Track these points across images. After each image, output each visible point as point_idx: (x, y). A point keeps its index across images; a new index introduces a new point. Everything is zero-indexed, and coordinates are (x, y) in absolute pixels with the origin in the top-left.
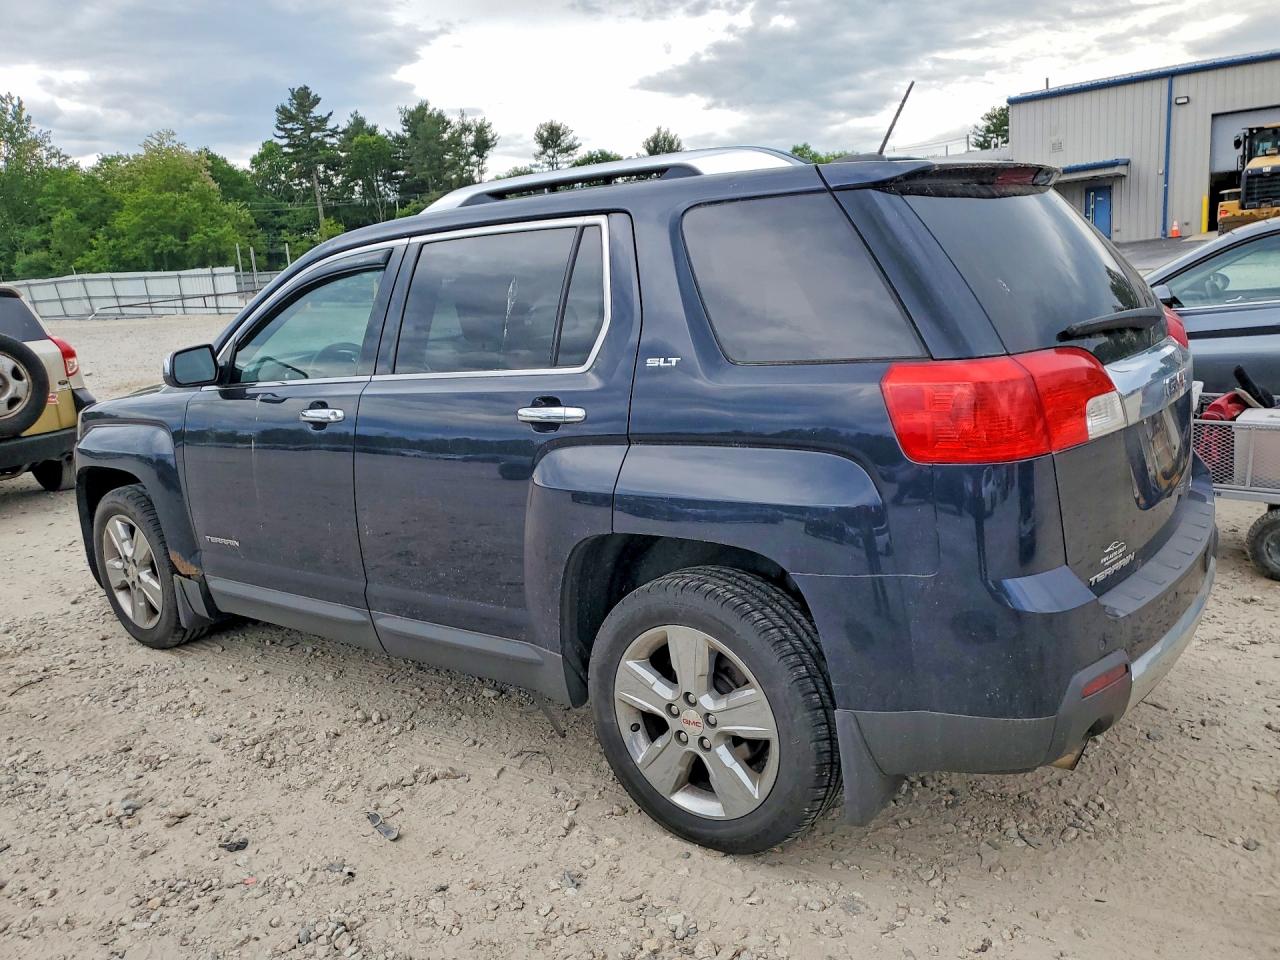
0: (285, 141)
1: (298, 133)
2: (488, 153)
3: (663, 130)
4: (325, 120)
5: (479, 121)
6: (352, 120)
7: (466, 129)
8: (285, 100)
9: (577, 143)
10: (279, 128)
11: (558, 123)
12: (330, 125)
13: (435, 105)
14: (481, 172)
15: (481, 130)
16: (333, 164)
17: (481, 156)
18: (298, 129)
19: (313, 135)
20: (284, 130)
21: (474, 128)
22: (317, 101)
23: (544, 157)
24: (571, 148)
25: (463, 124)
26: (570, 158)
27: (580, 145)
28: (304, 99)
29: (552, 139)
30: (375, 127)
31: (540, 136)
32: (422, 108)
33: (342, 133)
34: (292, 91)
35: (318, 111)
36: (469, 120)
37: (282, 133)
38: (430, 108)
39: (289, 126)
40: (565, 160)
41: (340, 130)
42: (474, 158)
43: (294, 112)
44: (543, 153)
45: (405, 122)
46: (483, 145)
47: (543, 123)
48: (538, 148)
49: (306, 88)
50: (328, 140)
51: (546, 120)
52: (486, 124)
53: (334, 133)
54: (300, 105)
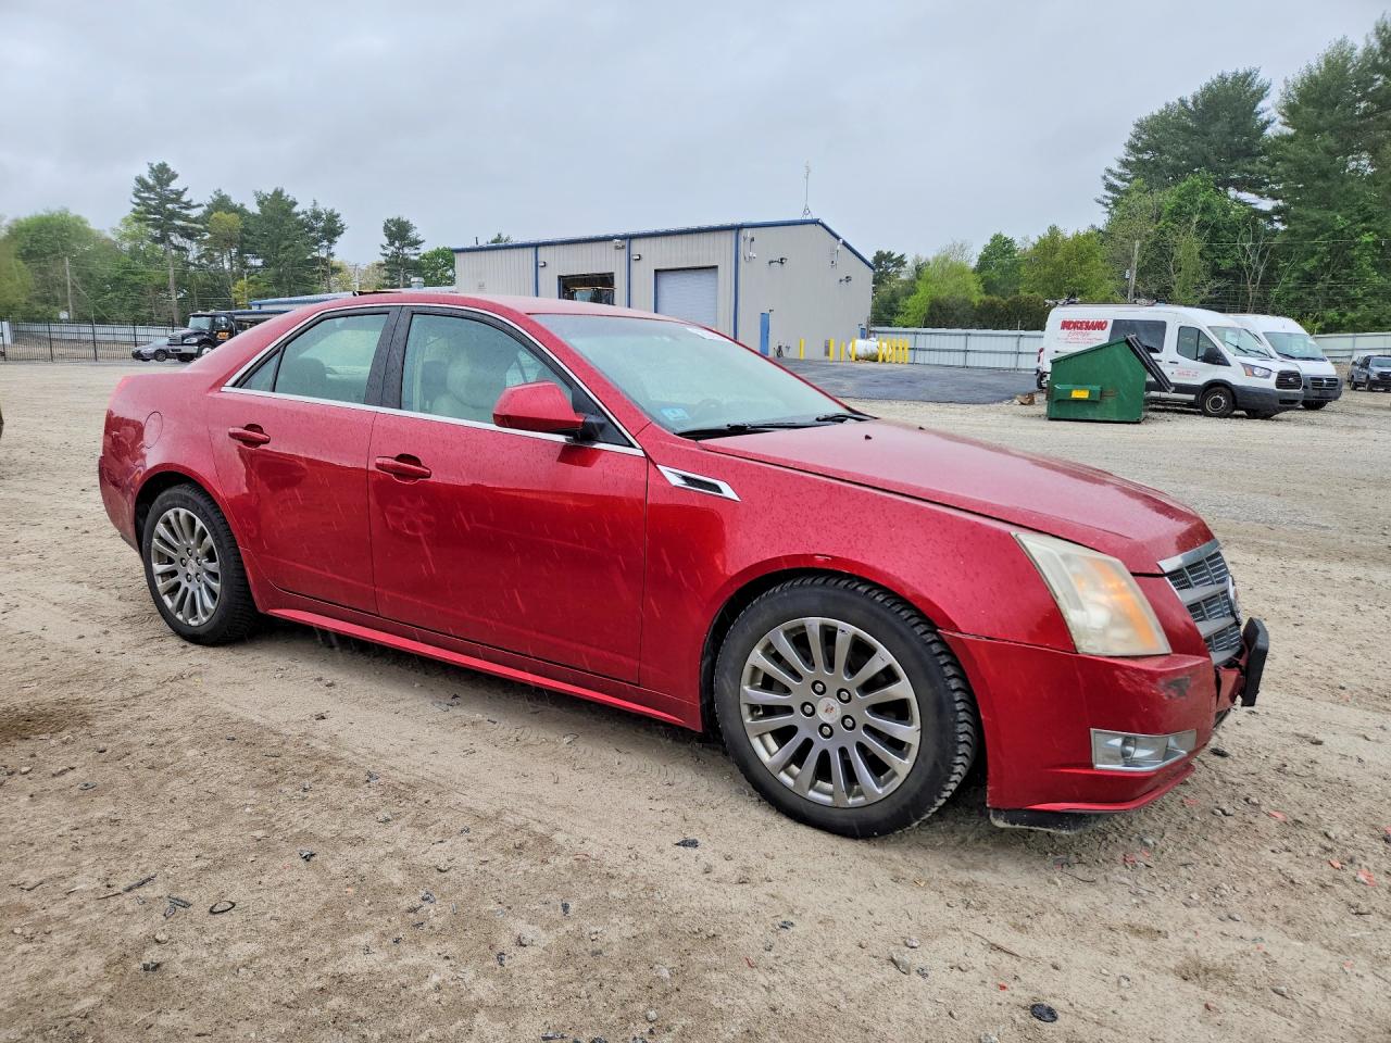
0: (142, 208)
1: (153, 203)
2: (337, 239)
3: (504, 236)
4: (182, 192)
5: (328, 210)
6: (214, 196)
7: (317, 216)
8: (145, 173)
9: (420, 238)
10: (136, 196)
11: (405, 220)
12: (185, 198)
13: (290, 193)
14: (332, 255)
15: (332, 218)
16: (188, 234)
17: (331, 242)
18: (154, 199)
19: (169, 206)
20: (140, 198)
21: (324, 216)
22: (174, 176)
23: (392, 248)
24: (416, 243)
25: (314, 211)
26: (417, 251)
27: (423, 241)
28: (163, 174)
29: (398, 232)
30: (242, 205)
31: (386, 228)
32: (278, 194)
33: (200, 205)
34: (151, 165)
35: (175, 185)
36: (320, 208)
37: (137, 201)
38: (285, 194)
39: (146, 195)
40: (413, 252)
41: (193, 204)
42: (325, 243)
43: (151, 182)
44: (392, 244)
45: (260, 203)
46: (332, 230)
47: (390, 218)
48: (385, 241)
49: (165, 165)
50: (184, 212)
51: (394, 216)
52: (336, 212)
53: (188, 206)
54: (157, 179)
